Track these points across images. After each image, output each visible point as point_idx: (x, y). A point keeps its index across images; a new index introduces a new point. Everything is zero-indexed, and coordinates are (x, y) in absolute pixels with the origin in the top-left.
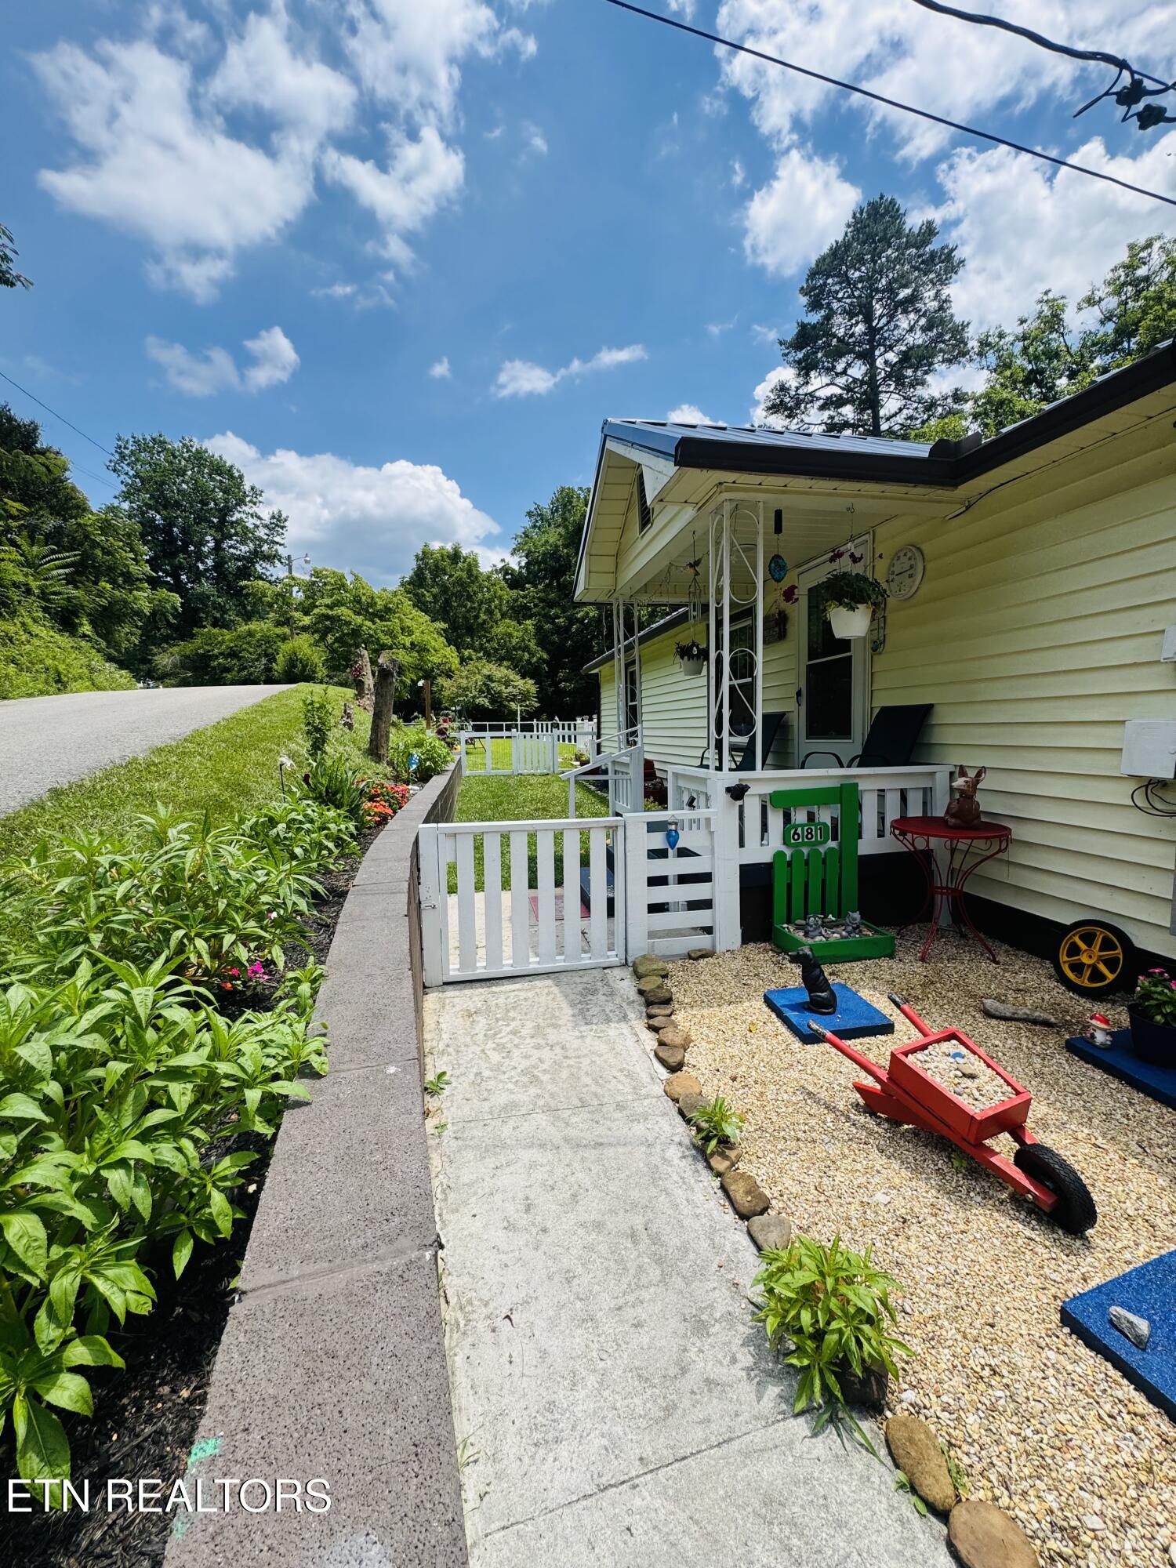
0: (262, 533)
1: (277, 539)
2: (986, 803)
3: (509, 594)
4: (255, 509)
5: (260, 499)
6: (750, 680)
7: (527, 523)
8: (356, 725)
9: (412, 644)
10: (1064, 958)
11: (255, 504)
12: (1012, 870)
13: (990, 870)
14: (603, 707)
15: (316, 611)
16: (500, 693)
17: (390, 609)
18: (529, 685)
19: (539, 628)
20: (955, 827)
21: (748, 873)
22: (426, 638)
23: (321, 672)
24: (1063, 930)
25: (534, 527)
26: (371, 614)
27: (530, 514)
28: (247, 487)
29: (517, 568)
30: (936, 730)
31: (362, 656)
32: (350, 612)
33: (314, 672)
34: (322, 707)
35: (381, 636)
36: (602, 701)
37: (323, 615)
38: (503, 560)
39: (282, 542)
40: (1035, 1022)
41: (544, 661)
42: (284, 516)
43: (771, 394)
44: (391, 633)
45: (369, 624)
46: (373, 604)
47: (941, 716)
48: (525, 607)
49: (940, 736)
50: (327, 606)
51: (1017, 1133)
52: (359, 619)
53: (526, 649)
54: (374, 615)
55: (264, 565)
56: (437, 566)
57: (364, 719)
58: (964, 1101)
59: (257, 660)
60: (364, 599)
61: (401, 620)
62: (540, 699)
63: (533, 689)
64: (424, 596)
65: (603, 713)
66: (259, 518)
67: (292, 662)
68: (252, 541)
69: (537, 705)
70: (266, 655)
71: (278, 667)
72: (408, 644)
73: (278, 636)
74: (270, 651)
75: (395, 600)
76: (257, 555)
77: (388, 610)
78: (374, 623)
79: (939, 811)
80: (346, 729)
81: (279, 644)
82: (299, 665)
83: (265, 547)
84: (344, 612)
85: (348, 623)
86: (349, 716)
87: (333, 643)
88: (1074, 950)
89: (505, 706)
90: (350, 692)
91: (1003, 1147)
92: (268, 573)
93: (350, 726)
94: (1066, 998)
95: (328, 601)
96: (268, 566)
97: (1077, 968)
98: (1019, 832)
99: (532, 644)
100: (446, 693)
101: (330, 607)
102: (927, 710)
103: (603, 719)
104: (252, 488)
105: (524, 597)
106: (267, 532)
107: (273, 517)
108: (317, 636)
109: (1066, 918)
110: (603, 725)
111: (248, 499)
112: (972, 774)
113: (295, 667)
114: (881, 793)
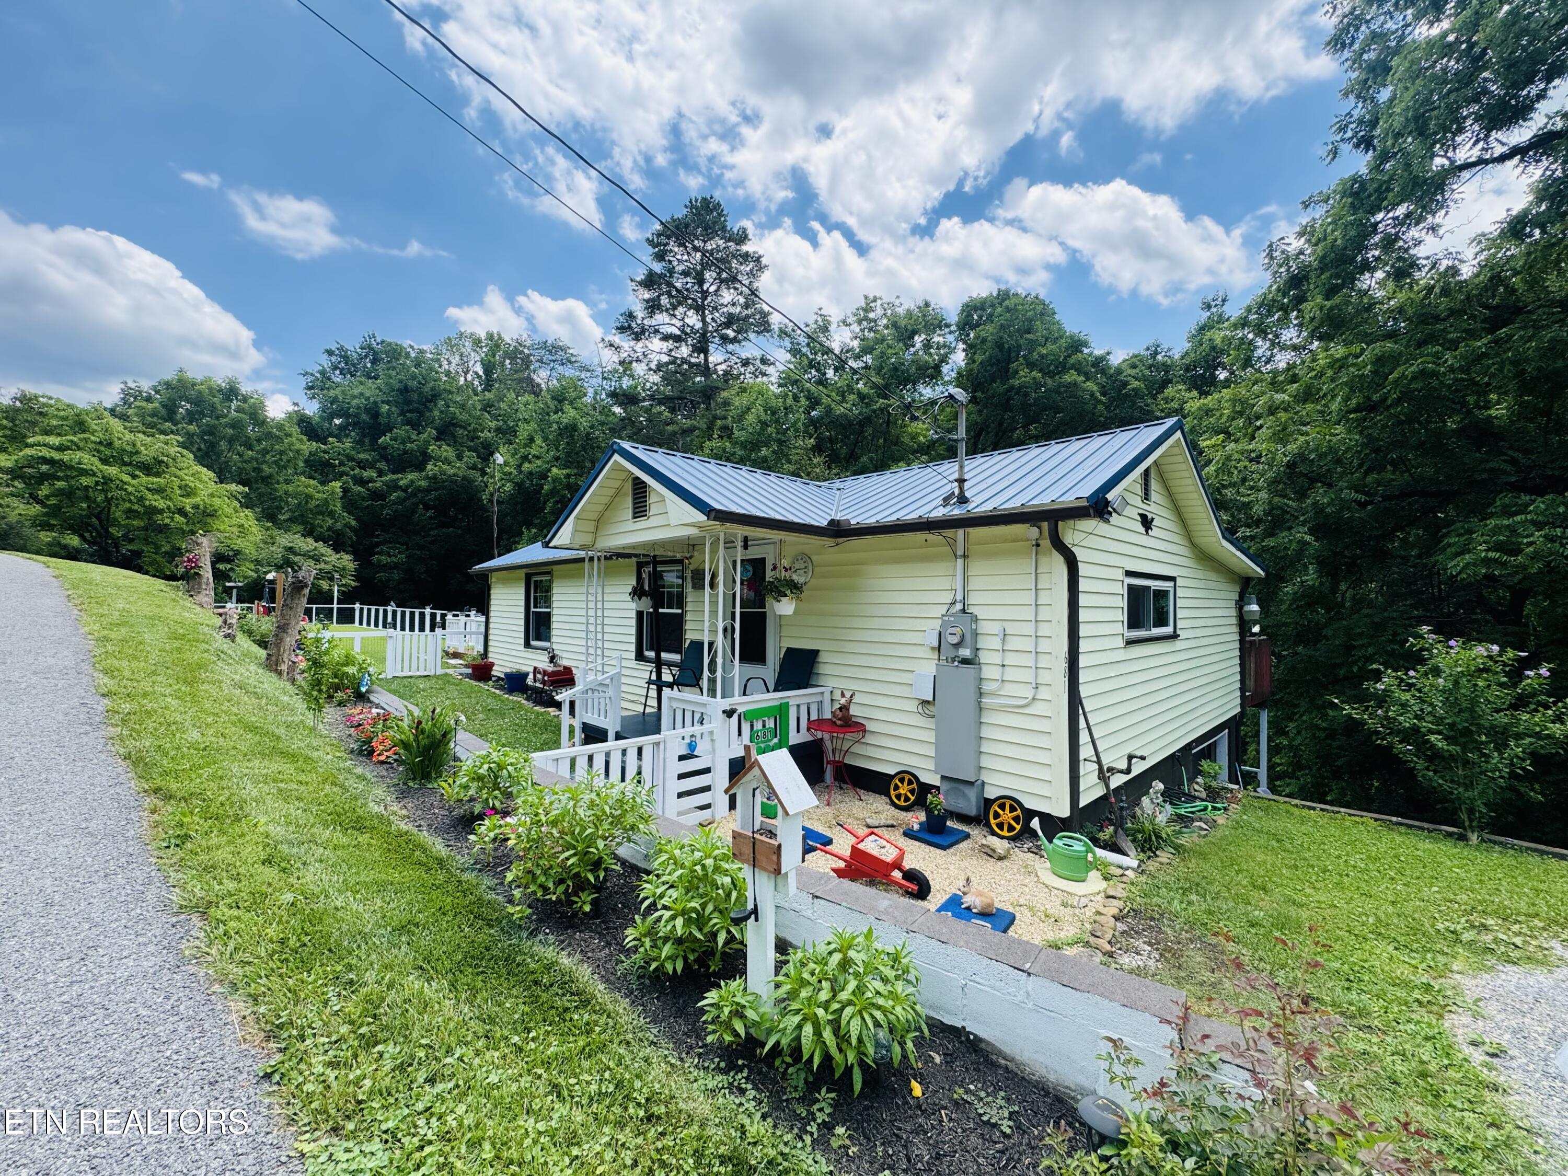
2: (854, 711)
3: (308, 447)
6: (679, 611)
10: (892, 792)
12: (869, 748)
13: (857, 749)
14: (492, 608)
18: (346, 561)
19: (345, 490)
20: (841, 726)
21: (733, 763)
22: (217, 502)
24: (890, 777)
25: (336, 368)
29: (313, 415)
30: (821, 665)
36: (492, 602)
40: (888, 826)
41: (351, 528)
47: (822, 658)
48: (327, 464)
49: (822, 669)
51: (900, 869)
53: (331, 514)
58: (883, 858)
62: (357, 578)
63: (351, 566)
65: (492, 614)
69: (353, 584)
79: (827, 715)
88: (897, 788)
91: (897, 874)
94: (897, 813)
97: (898, 797)
98: (870, 726)
99: (338, 507)
102: (816, 653)
103: (491, 620)
105: (325, 452)
109: (892, 771)
110: (491, 626)
112: (848, 695)
114: (798, 706)
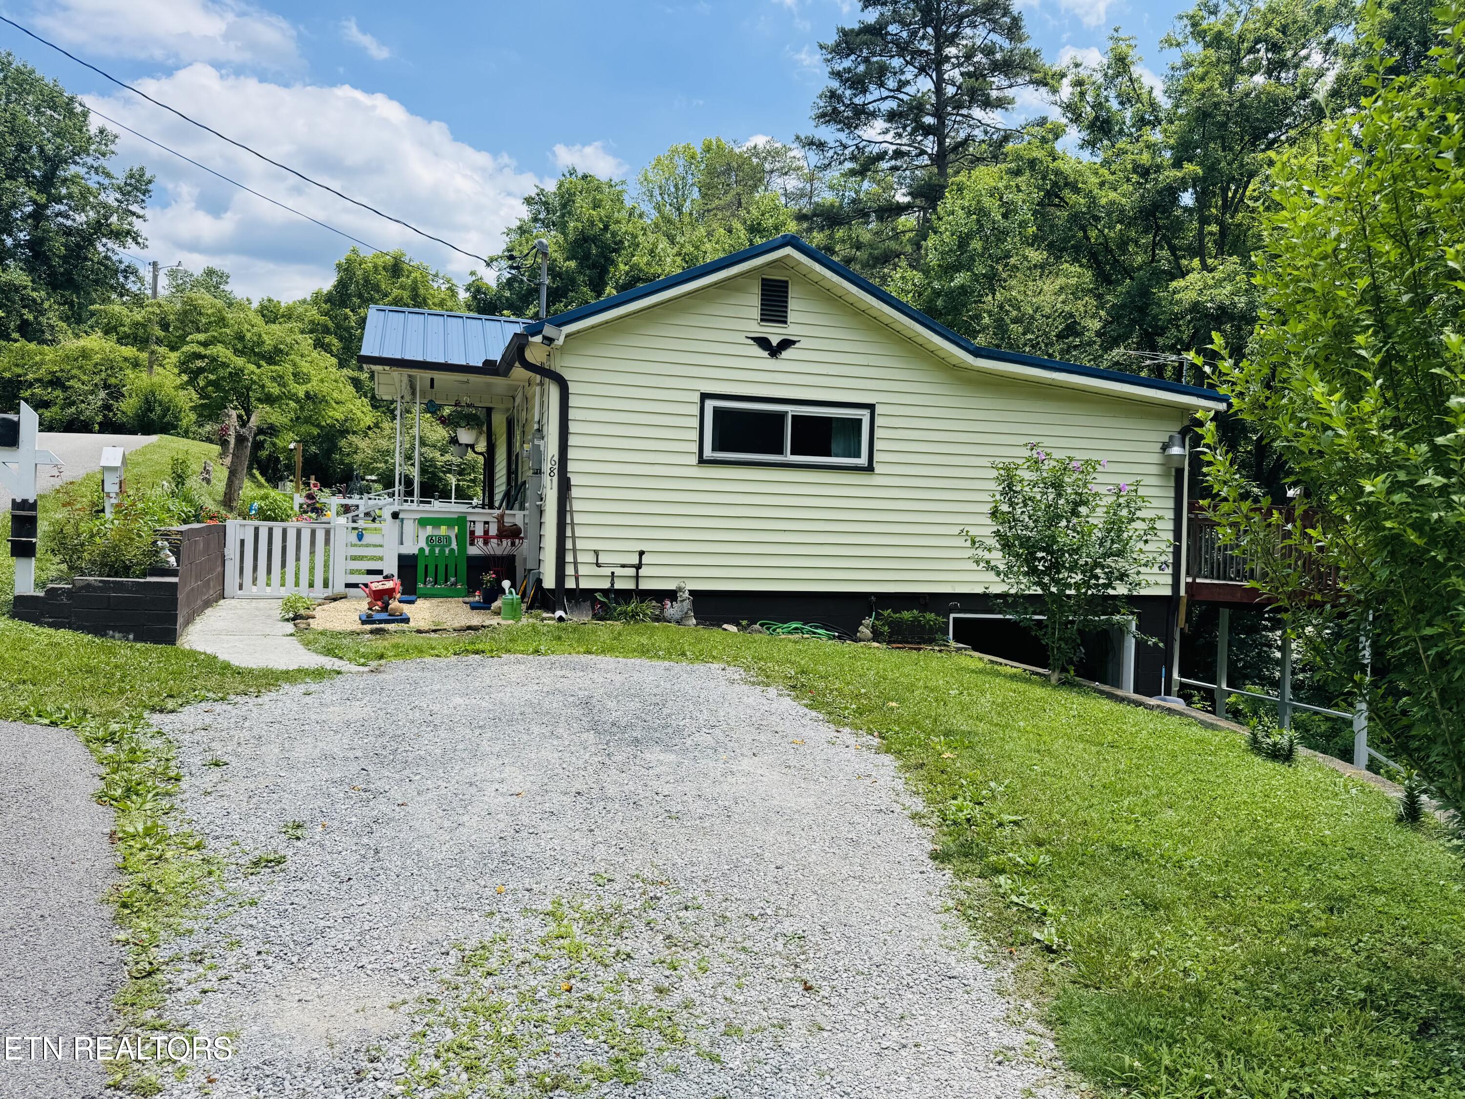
0: (111, 198)
1: (134, 208)
4: (102, 161)
5: (112, 147)
7: (525, 213)
8: (213, 481)
9: (307, 394)
11: (104, 155)
15: (185, 349)
16: (432, 460)
17: (281, 351)
21: (402, 558)
22: (326, 387)
23: (189, 418)
25: (535, 220)
26: (256, 354)
27: (529, 201)
28: (93, 129)
29: (493, 284)
31: (229, 416)
32: (229, 353)
33: (178, 419)
34: (184, 462)
35: (268, 383)
37: (194, 353)
38: (473, 273)
39: (141, 212)
42: (148, 176)
43: (818, 100)
44: (279, 379)
45: (252, 367)
46: (260, 343)
50: (200, 343)
52: (240, 361)
54: (262, 356)
55: (110, 245)
56: (367, 281)
57: (220, 475)
59: (92, 392)
60: (248, 335)
61: (295, 365)
64: (346, 318)
66: (108, 175)
67: (149, 402)
68: (93, 207)
70: (106, 386)
71: (128, 406)
72: (301, 395)
73: (126, 359)
74: (113, 381)
75: (288, 340)
76: (100, 228)
77: (278, 351)
78: (259, 367)
80: (204, 484)
81: (128, 372)
82: (158, 410)
83: (114, 219)
84: (221, 351)
85: (225, 365)
86: (208, 472)
87: (206, 386)
89: (441, 479)
90: (216, 449)
92: (115, 258)
93: (208, 481)
95: (201, 337)
96: (116, 247)
100: (358, 457)
101: (205, 344)
104: (101, 132)
106: (119, 196)
107: (132, 176)
108: (185, 378)
111: (93, 147)
113: (150, 409)
